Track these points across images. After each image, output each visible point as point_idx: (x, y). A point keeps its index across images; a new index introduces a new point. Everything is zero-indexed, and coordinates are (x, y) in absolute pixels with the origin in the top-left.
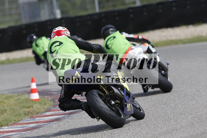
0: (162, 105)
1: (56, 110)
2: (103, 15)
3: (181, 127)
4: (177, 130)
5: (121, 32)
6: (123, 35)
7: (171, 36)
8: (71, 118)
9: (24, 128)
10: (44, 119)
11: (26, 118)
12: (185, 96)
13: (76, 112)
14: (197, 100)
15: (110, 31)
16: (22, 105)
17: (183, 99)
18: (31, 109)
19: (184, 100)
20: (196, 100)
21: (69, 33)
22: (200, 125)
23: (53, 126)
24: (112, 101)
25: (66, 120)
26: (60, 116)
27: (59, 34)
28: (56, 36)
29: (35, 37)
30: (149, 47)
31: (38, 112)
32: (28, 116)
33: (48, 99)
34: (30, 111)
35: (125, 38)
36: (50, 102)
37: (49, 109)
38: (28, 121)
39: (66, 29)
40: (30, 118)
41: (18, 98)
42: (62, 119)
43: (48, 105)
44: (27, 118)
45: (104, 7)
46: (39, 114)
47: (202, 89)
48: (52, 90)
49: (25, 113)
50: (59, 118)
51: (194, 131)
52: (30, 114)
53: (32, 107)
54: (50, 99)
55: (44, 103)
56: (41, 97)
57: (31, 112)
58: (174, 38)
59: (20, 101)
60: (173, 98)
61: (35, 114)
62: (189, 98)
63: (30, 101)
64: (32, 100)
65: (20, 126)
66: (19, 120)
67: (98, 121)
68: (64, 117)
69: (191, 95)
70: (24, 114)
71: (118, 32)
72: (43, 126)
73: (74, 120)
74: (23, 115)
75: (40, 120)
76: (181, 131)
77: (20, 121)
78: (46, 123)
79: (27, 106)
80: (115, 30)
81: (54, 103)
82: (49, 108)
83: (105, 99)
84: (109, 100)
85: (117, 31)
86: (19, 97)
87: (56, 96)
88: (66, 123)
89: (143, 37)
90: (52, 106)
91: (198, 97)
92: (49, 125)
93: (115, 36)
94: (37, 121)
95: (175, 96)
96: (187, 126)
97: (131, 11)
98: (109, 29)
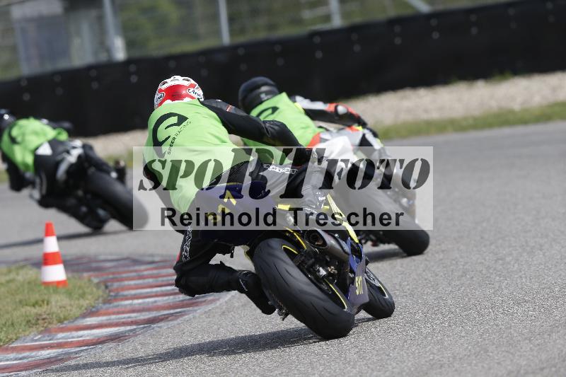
0: (402, 297)
1: (111, 310)
2: (241, 52)
3: (454, 358)
4: (441, 366)
5: (291, 95)
6: (296, 104)
7: (426, 111)
8: (154, 333)
9: (25, 361)
10: (78, 337)
11: (30, 333)
12: (465, 273)
13: (167, 318)
14: (497, 285)
15: (261, 93)
16: (18, 298)
17: (458, 283)
18: (45, 308)
19: (462, 285)
20: (493, 284)
21: (200, 92)
22: (504, 354)
23: (105, 354)
24: (321, 269)
25: (140, 337)
26: (122, 329)
27: (174, 94)
28: (168, 102)
29: (6, 117)
30: (364, 135)
31: (62, 316)
32: (34, 329)
33: (90, 280)
34: (40, 315)
35: (303, 111)
36: (95, 290)
37: (94, 309)
38: (36, 341)
39: (193, 82)
40: (40, 333)
41: (8, 278)
42: (130, 337)
43: (90, 297)
44: (33, 333)
45: (242, 31)
46: (65, 322)
47: (511, 254)
48: (102, 257)
49: (27, 319)
50: (122, 333)
51: (490, 369)
52: (40, 322)
53: (45, 302)
54: (95, 280)
55: (81, 291)
56: (70, 275)
57: (44, 317)
58: (435, 115)
59: (13, 286)
60: (432, 279)
61: (55, 322)
62: (474, 279)
63: (43, 287)
64: (47, 284)
65: (12, 355)
66: (11, 339)
67: (283, 319)
68: (135, 329)
69: (481, 272)
70: (24, 323)
71: (284, 95)
72: (77, 355)
73: (160, 338)
74: (20, 325)
75: (70, 340)
76: (454, 369)
77: (13, 342)
78: (86, 348)
79: (33, 301)
80: (275, 89)
81: (107, 291)
82: (93, 307)
83: (303, 261)
84: (313, 265)
85: (280, 92)
86: (12, 276)
87: (113, 273)
88: (139, 347)
89: (348, 110)
90: (101, 300)
91: (500, 276)
92: (92, 353)
93: (278, 106)
94: (60, 341)
95: (437, 275)
96: (469, 356)
97: (317, 40)
98: (259, 87)
